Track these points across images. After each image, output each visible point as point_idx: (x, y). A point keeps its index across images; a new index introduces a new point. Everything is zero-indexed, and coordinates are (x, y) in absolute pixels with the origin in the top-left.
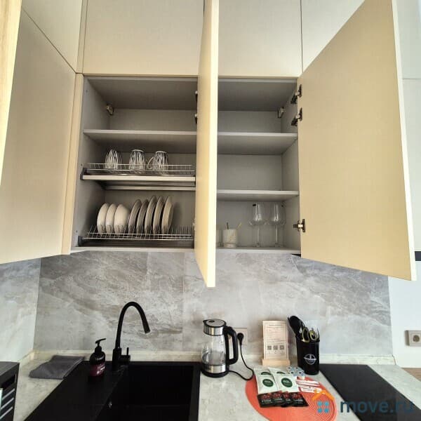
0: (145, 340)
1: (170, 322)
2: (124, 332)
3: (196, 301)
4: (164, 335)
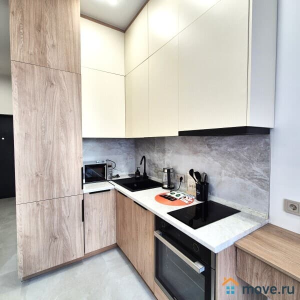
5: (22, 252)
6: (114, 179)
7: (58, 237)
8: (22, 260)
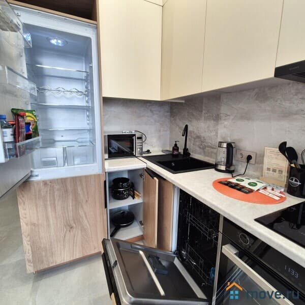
0: (200, 150)
1: (211, 142)
3: (225, 130)
4: (208, 149)
5: (29, 243)
6: (144, 155)
7: (74, 225)
8: (30, 252)
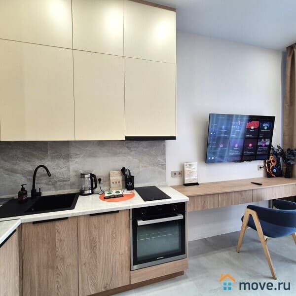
0: (49, 186)
1: (63, 177)
2: (37, 183)
3: (77, 165)
4: (60, 183)
